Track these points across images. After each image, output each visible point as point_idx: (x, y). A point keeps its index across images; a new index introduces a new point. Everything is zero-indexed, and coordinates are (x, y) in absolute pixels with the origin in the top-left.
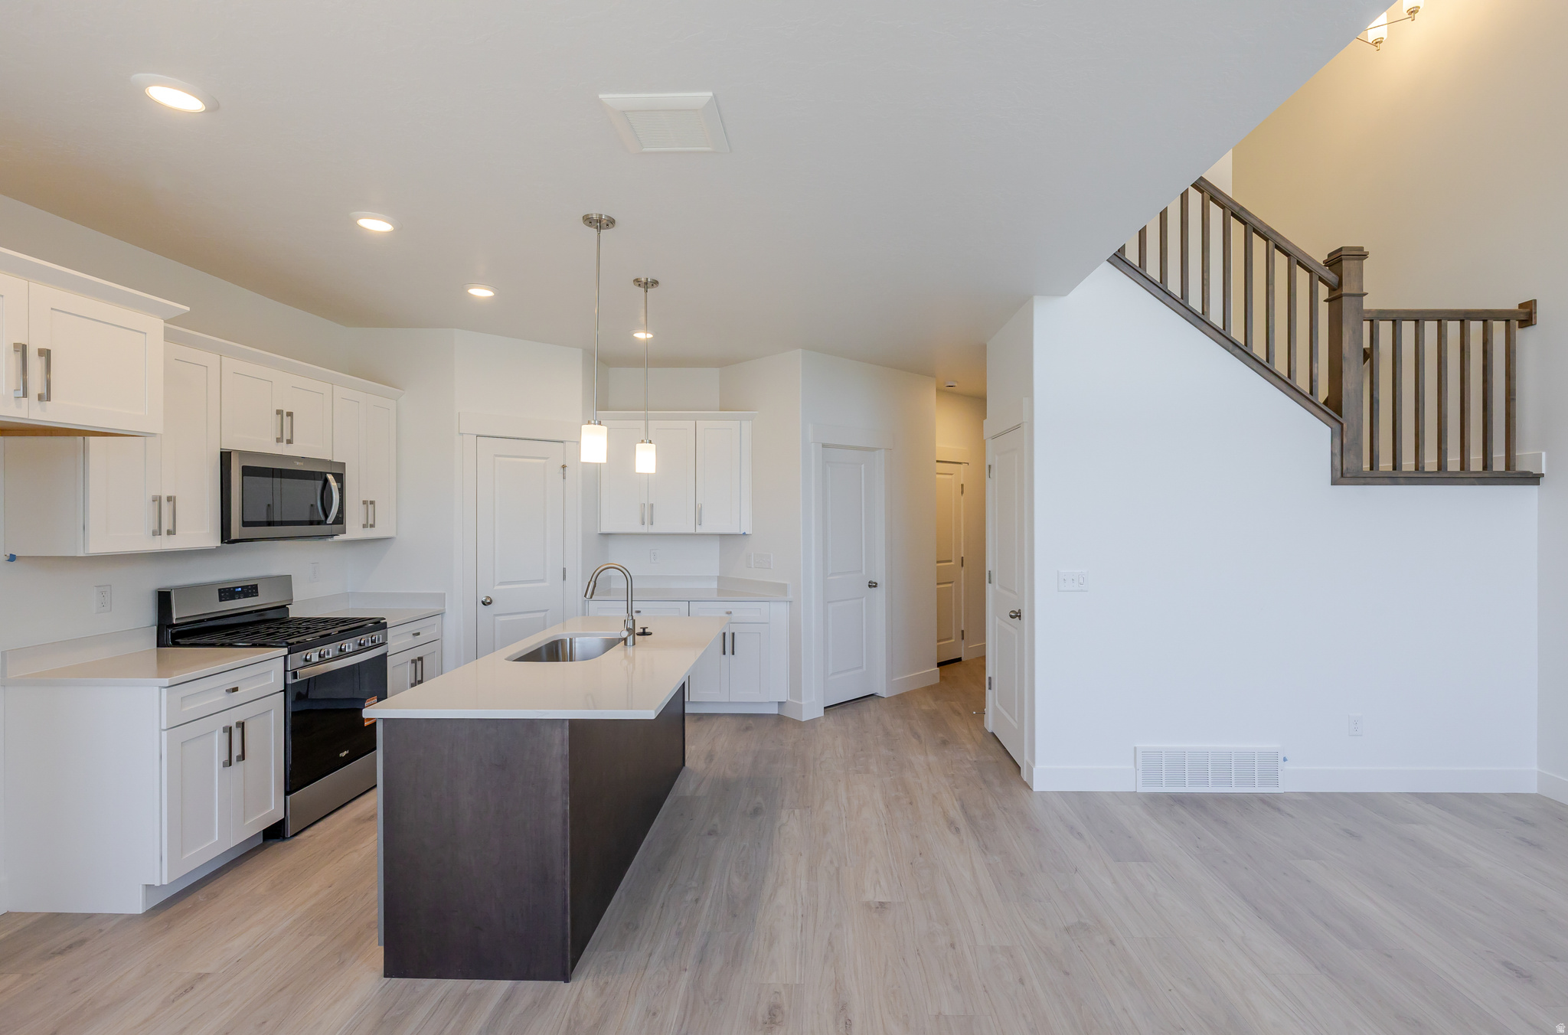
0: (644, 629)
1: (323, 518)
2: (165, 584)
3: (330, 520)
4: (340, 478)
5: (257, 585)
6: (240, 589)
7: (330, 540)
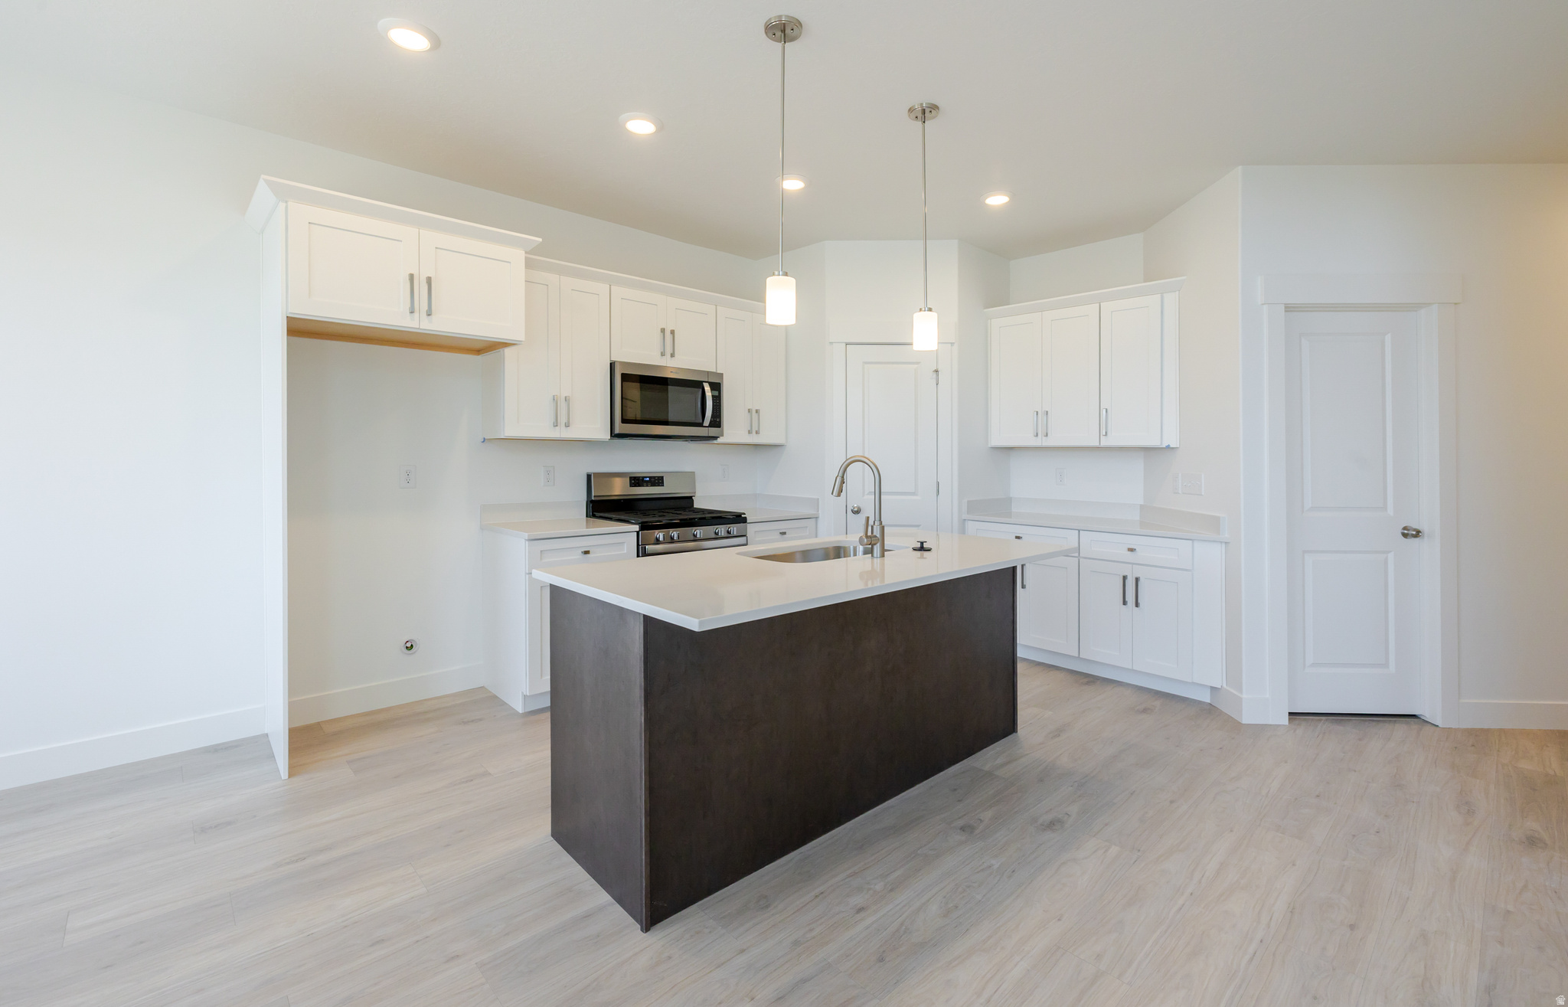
0: (922, 543)
1: (701, 421)
2: (593, 470)
3: (707, 423)
4: (716, 387)
5: (663, 477)
6: (648, 479)
7: (715, 442)
